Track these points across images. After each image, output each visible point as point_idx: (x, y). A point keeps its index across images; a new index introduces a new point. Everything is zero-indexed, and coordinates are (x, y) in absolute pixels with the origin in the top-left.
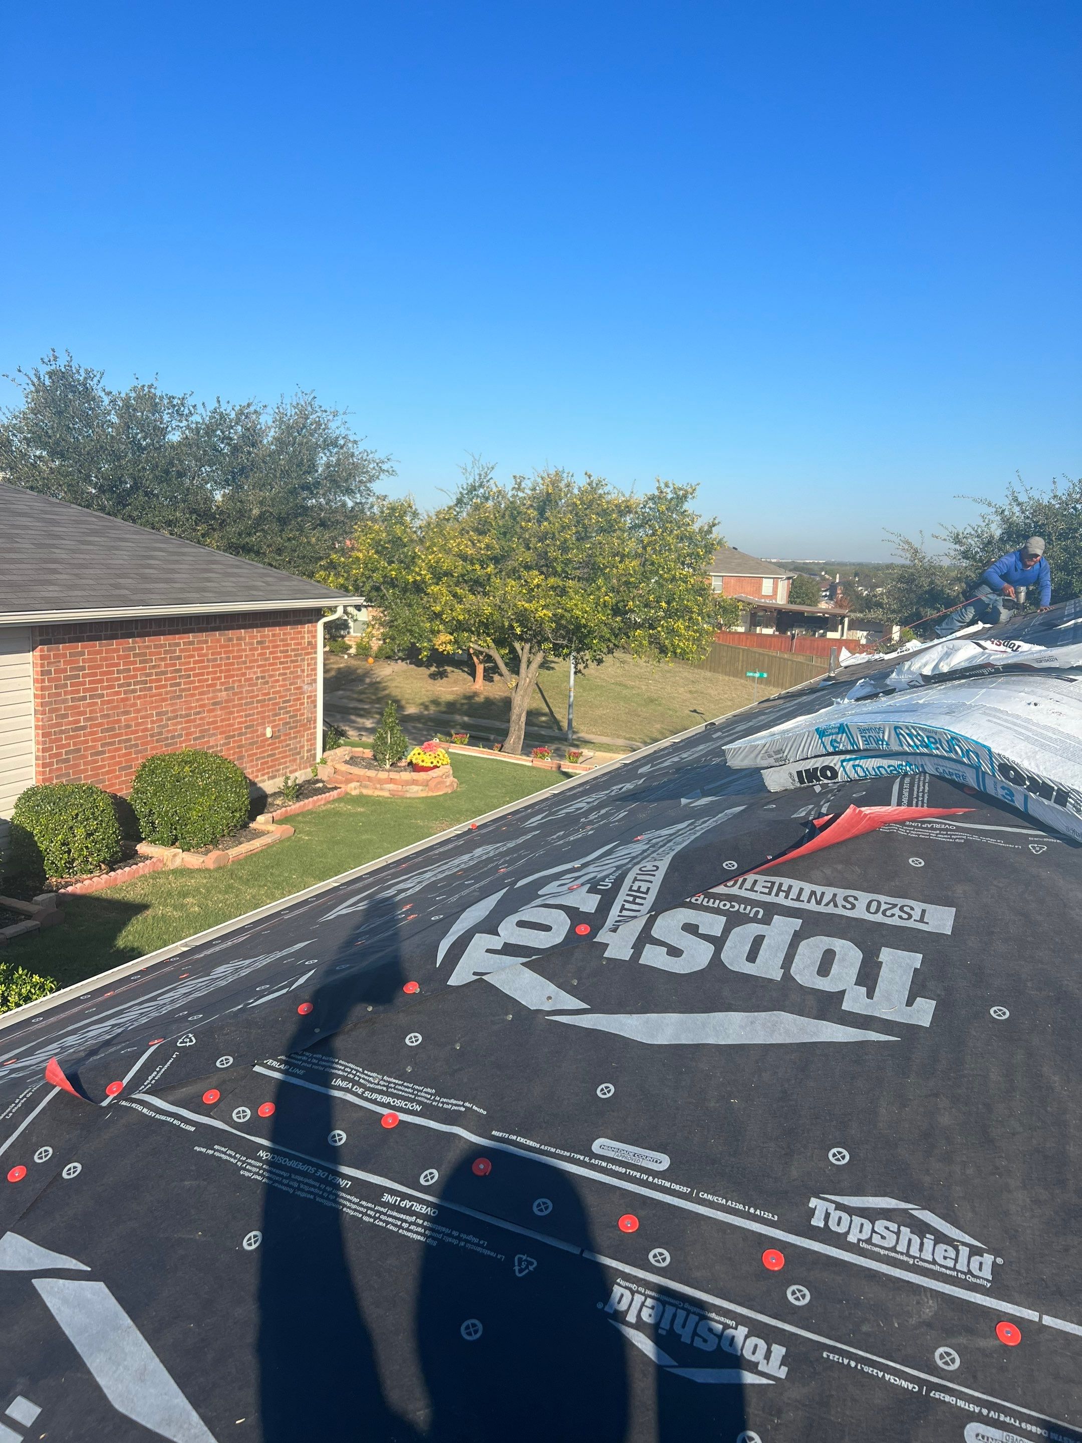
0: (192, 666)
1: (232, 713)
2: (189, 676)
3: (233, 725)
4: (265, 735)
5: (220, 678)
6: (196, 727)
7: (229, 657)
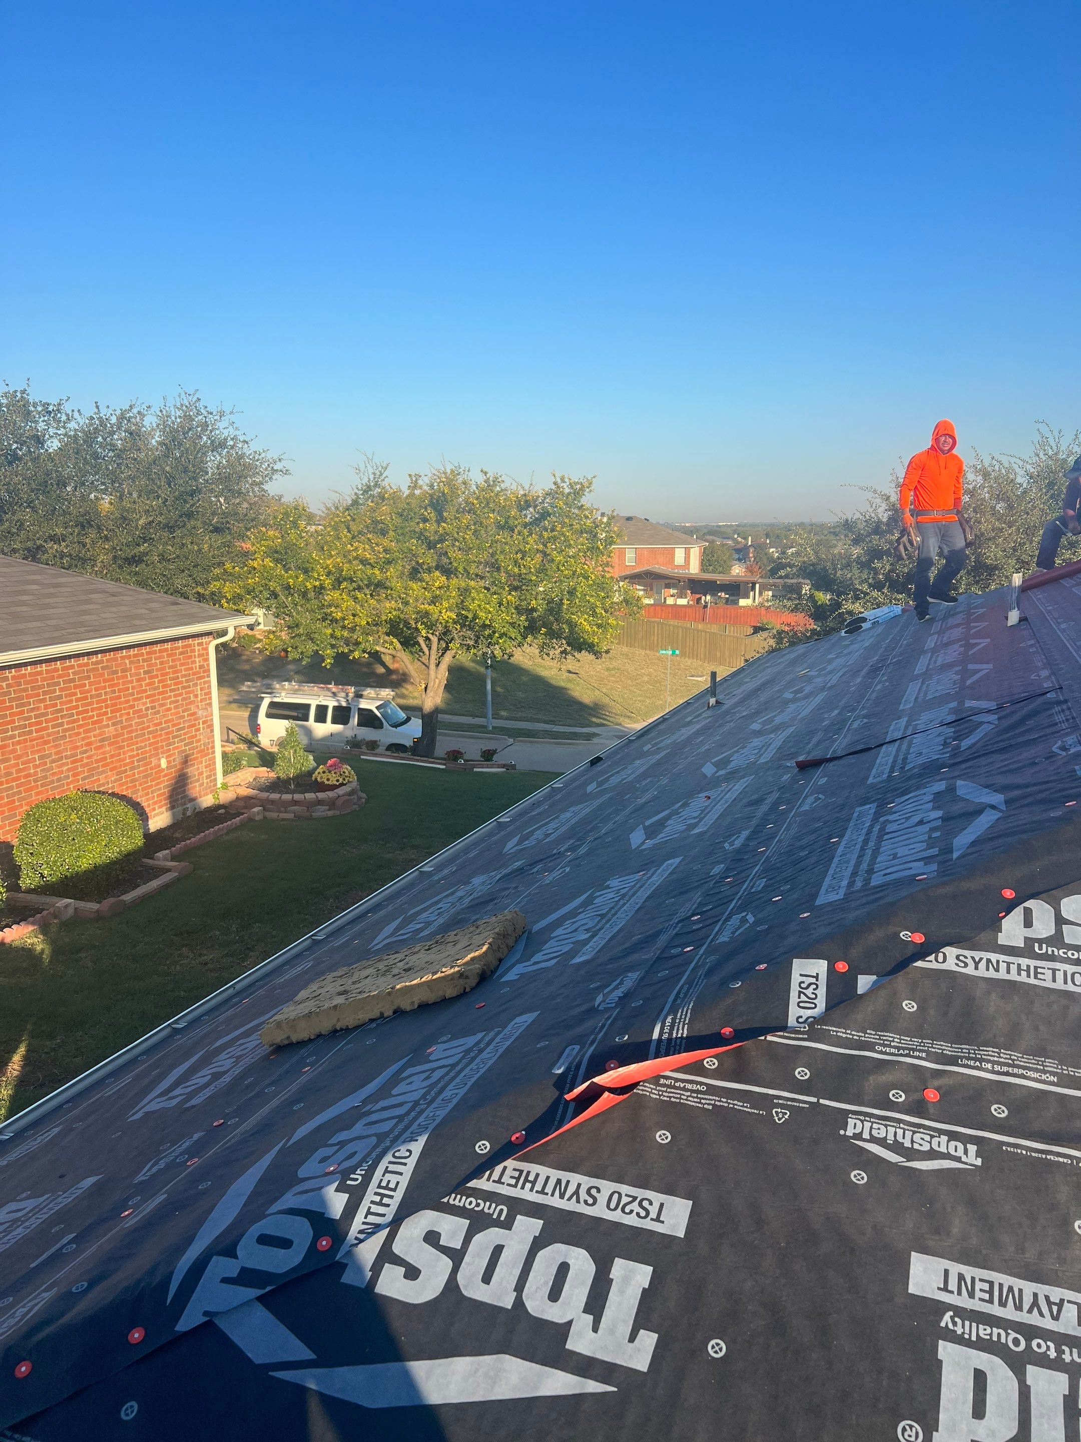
0: (74, 704)
1: (123, 747)
2: (73, 715)
3: (124, 760)
4: (159, 766)
5: (106, 713)
6: (83, 766)
7: (115, 690)
